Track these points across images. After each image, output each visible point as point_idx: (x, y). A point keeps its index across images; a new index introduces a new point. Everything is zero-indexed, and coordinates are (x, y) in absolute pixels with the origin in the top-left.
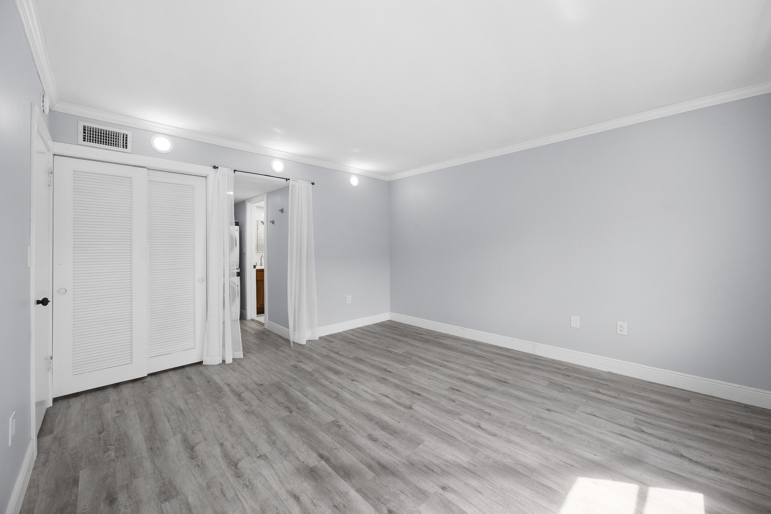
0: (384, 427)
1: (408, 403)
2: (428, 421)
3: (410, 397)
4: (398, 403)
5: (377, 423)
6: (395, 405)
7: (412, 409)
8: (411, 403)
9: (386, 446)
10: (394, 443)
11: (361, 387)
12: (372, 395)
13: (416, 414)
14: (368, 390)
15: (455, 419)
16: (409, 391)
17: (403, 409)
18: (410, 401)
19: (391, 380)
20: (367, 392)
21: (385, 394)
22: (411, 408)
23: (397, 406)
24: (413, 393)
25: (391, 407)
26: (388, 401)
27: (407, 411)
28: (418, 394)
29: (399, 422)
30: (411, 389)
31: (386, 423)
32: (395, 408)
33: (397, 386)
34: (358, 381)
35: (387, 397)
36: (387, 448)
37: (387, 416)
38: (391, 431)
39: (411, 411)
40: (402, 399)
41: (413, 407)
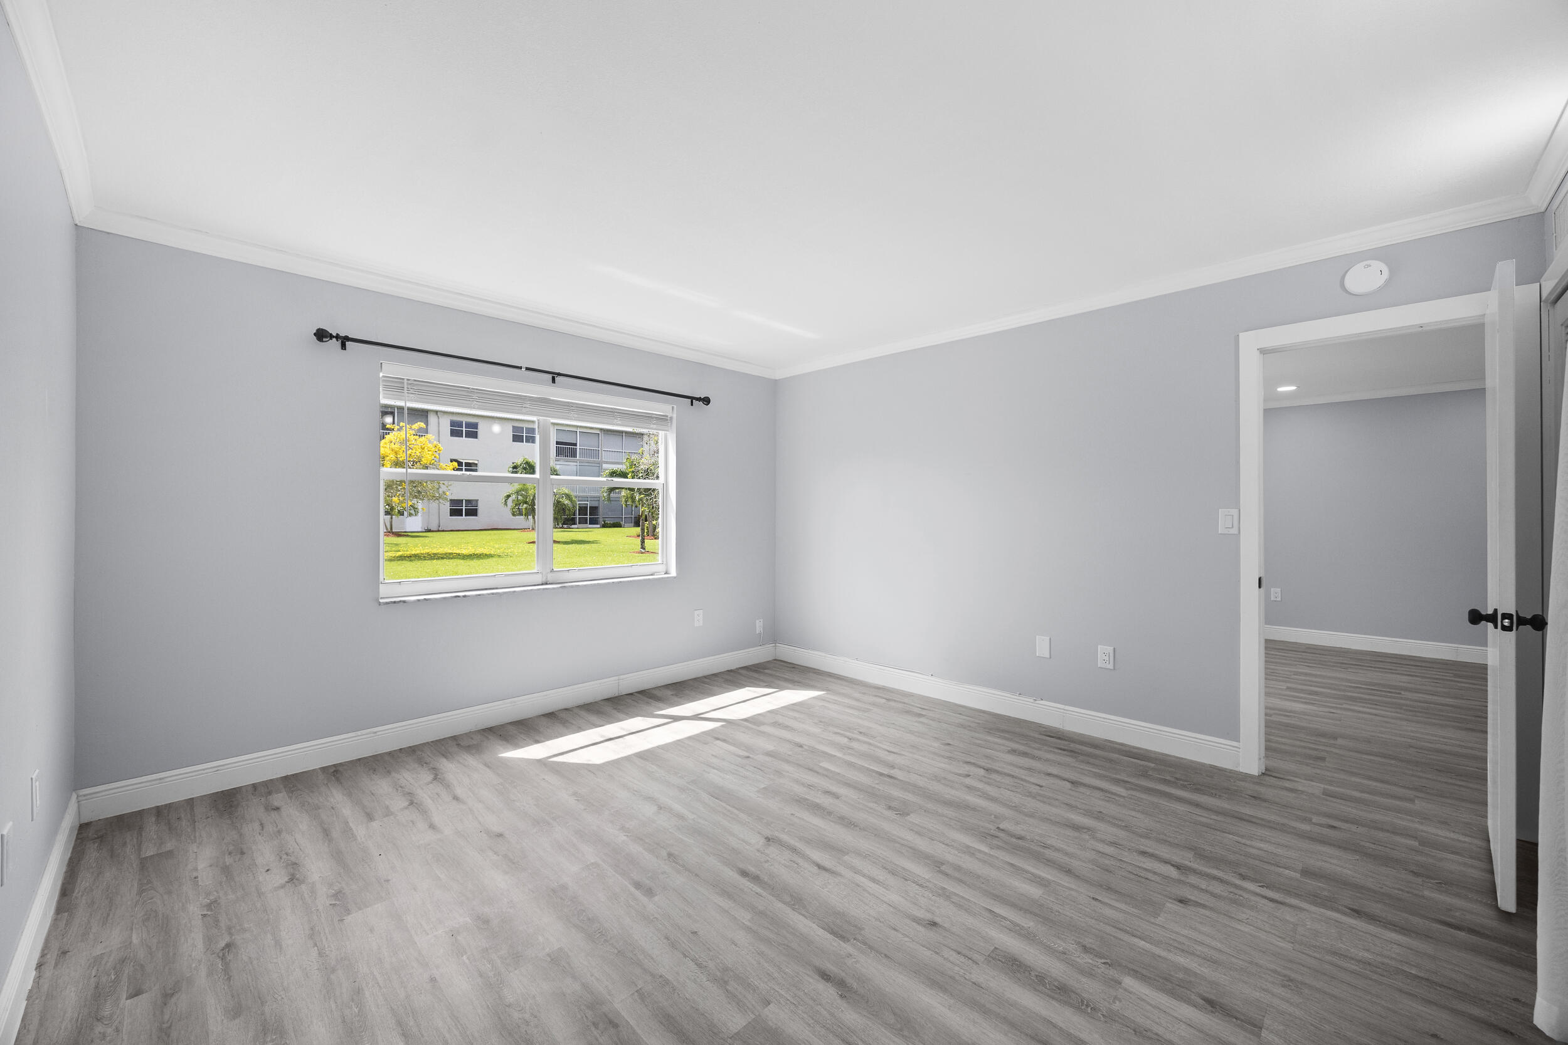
0: (816, 808)
1: (773, 851)
2: (742, 816)
3: (766, 865)
4: (794, 850)
5: (830, 813)
6: (799, 845)
7: (766, 838)
8: (766, 851)
9: (810, 786)
10: (800, 790)
11: (894, 897)
12: (857, 872)
13: (759, 827)
14: (872, 885)
15: (693, 819)
16: (765, 883)
17: (785, 837)
18: (768, 855)
19: (814, 926)
20: (873, 880)
21: (826, 875)
22: (768, 839)
23: (797, 844)
24: (756, 879)
25: (808, 842)
26: (817, 855)
27: (776, 834)
28: (744, 873)
29: (792, 814)
30: (759, 890)
31: (815, 813)
32: (800, 839)
33: (797, 901)
34: (917, 920)
35: (819, 867)
36: (809, 785)
37: (814, 825)
38: (804, 803)
39: (768, 833)
40: (785, 860)
41: (762, 841)
